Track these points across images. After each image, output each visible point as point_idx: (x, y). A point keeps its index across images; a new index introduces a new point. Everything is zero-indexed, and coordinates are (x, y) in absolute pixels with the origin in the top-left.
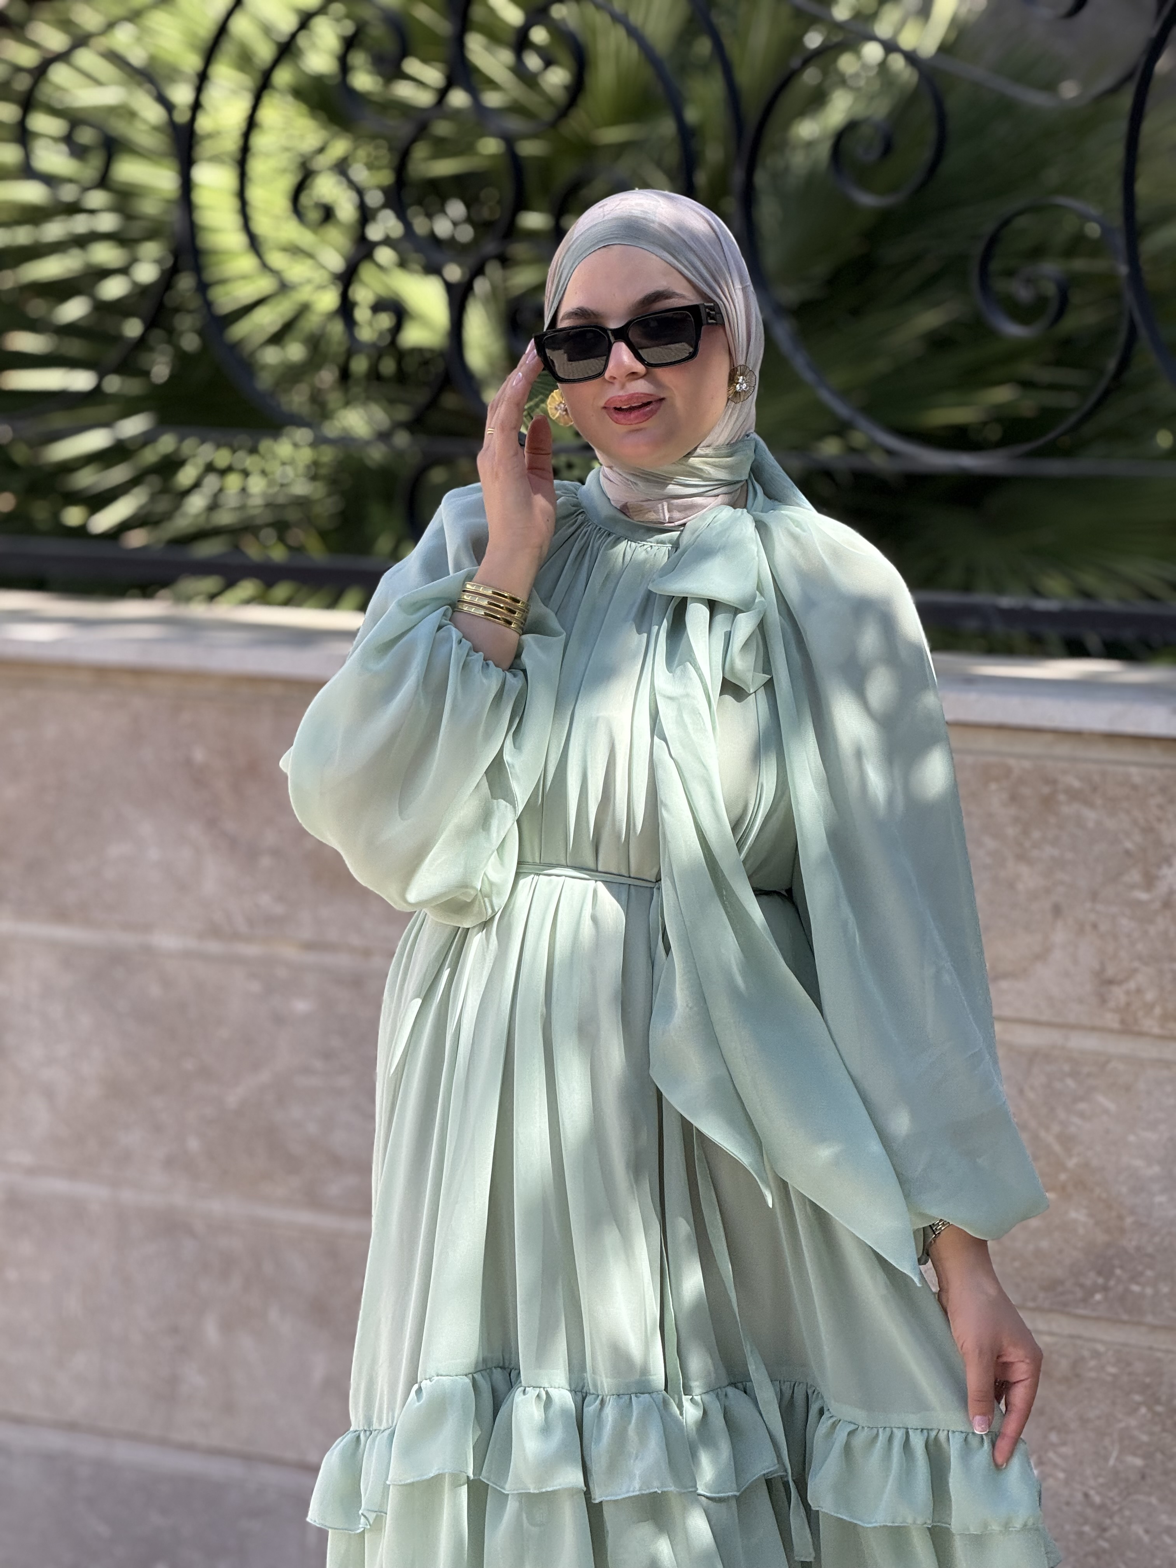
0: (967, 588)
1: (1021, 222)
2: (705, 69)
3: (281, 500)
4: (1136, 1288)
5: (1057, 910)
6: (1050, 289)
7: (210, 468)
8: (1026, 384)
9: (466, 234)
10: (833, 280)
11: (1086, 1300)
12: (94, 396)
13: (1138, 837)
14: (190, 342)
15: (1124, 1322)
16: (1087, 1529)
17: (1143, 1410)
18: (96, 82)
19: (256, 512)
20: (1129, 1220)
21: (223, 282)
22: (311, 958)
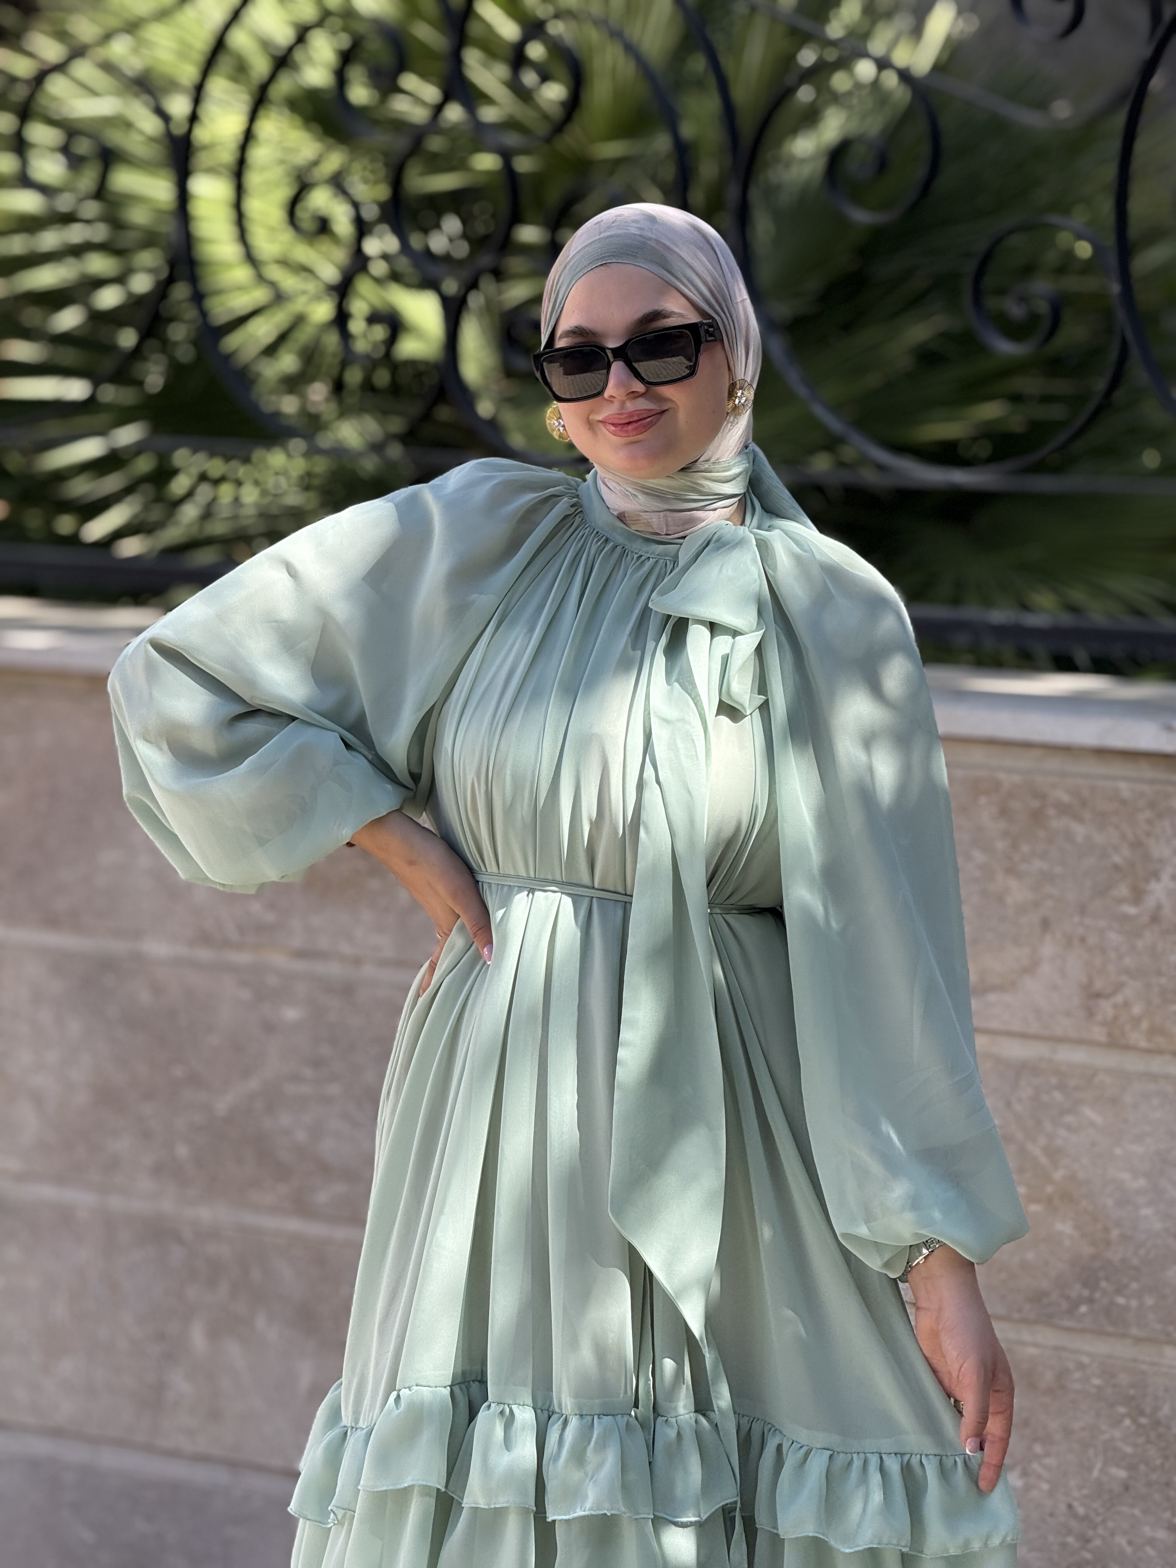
0: (956, 601)
1: (1015, 240)
2: (699, 84)
3: (274, 511)
4: (1121, 1300)
5: (1045, 924)
6: (1043, 307)
7: (203, 477)
8: (1016, 398)
9: (462, 250)
10: (826, 296)
11: (1071, 1311)
12: (88, 406)
13: (1126, 852)
14: (185, 354)
15: (1108, 1334)
16: (1070, 1540)
17: (1127, 1422)
18: (93, 92)
19: (249, 522)
20: (1115, 1233)
21: (219, 292)
22: (300, 966)
